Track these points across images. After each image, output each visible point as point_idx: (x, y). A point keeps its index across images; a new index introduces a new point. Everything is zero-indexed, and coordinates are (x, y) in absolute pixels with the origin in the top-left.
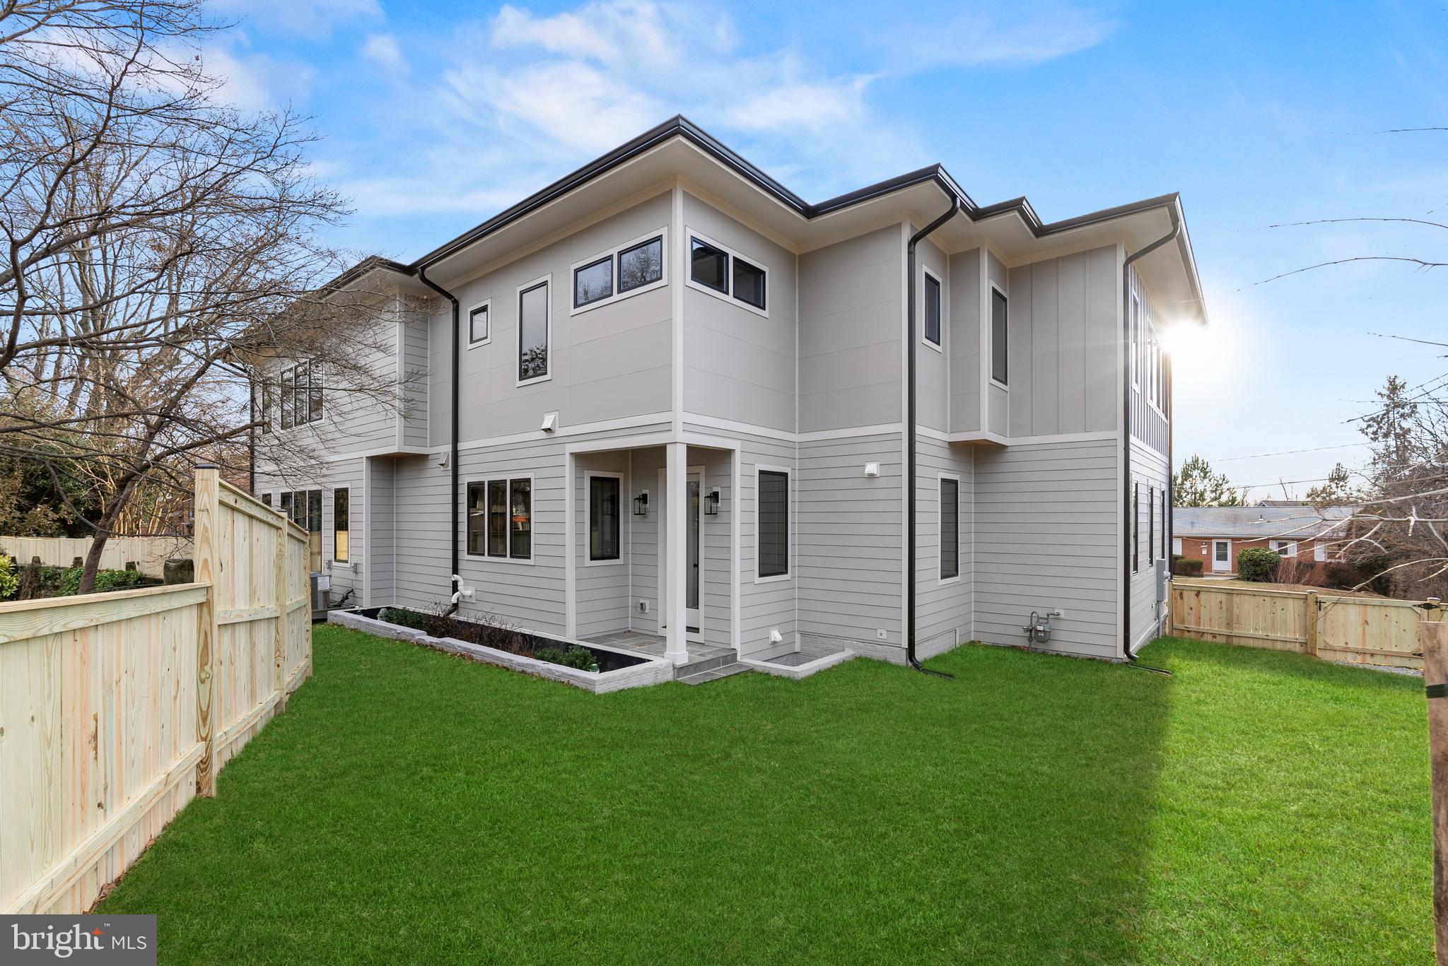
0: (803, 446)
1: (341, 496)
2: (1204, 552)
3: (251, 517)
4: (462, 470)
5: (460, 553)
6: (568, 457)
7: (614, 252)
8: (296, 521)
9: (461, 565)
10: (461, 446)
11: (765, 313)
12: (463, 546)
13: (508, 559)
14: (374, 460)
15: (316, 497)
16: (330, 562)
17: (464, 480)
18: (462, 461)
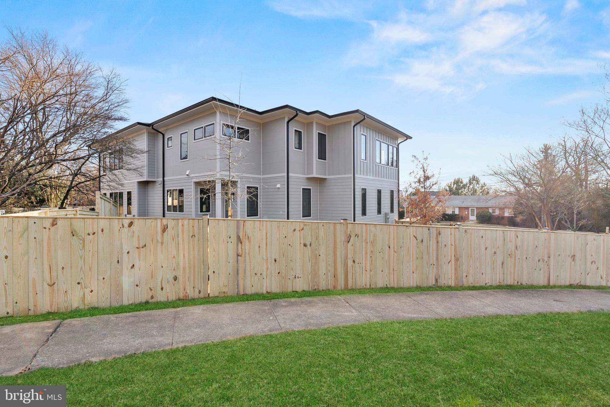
0: (263, 179)
1: (129, 193)
2: (466, 213)
3: (105, 200)
4: (166, 186)
5: (165, 211)
6: (193, 183)
7: (204, 126)
8: (115, 201)
9: (166, 215)
10: (165, 179)
11: (249, 141)
12: (166, 209)
13: (178, 213)
14: (140, 183)
15: (121, 194)
16: (126, 215)
17: (166, 189)
18: (166, 183)
